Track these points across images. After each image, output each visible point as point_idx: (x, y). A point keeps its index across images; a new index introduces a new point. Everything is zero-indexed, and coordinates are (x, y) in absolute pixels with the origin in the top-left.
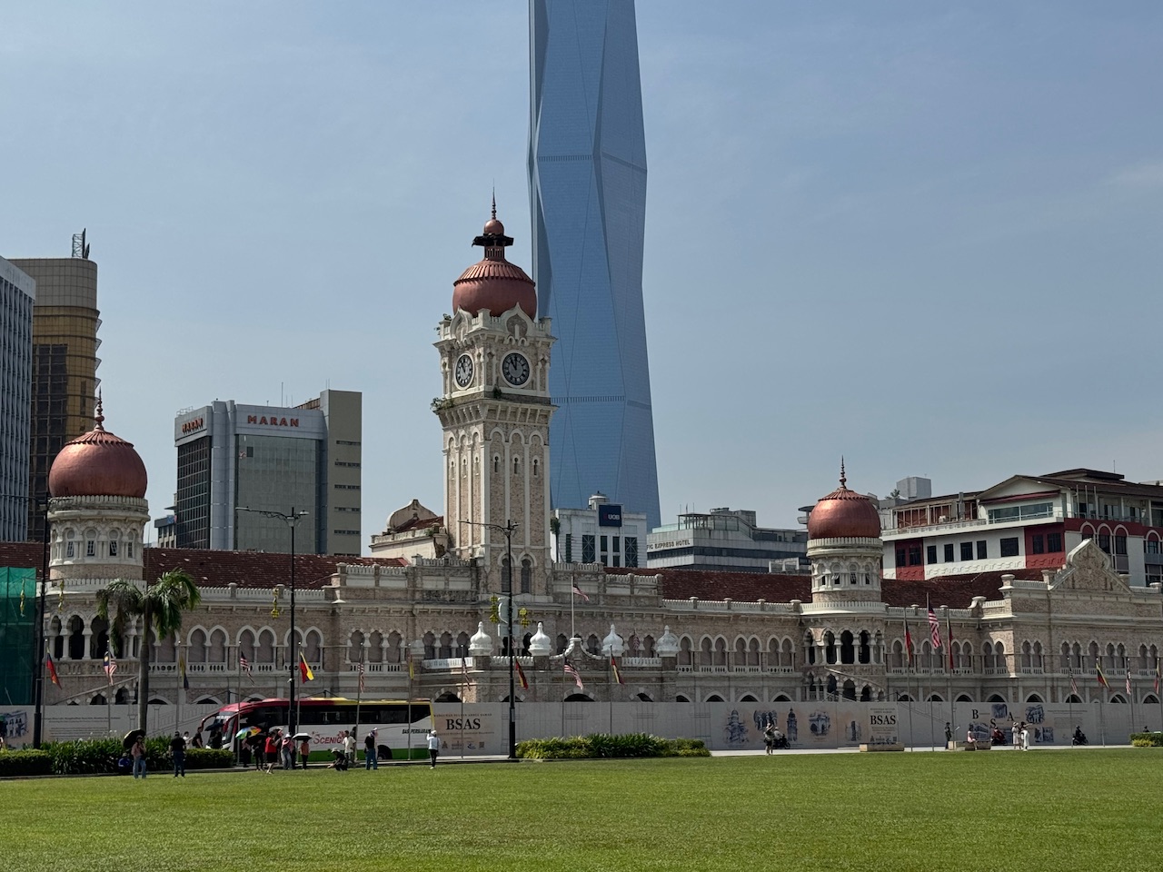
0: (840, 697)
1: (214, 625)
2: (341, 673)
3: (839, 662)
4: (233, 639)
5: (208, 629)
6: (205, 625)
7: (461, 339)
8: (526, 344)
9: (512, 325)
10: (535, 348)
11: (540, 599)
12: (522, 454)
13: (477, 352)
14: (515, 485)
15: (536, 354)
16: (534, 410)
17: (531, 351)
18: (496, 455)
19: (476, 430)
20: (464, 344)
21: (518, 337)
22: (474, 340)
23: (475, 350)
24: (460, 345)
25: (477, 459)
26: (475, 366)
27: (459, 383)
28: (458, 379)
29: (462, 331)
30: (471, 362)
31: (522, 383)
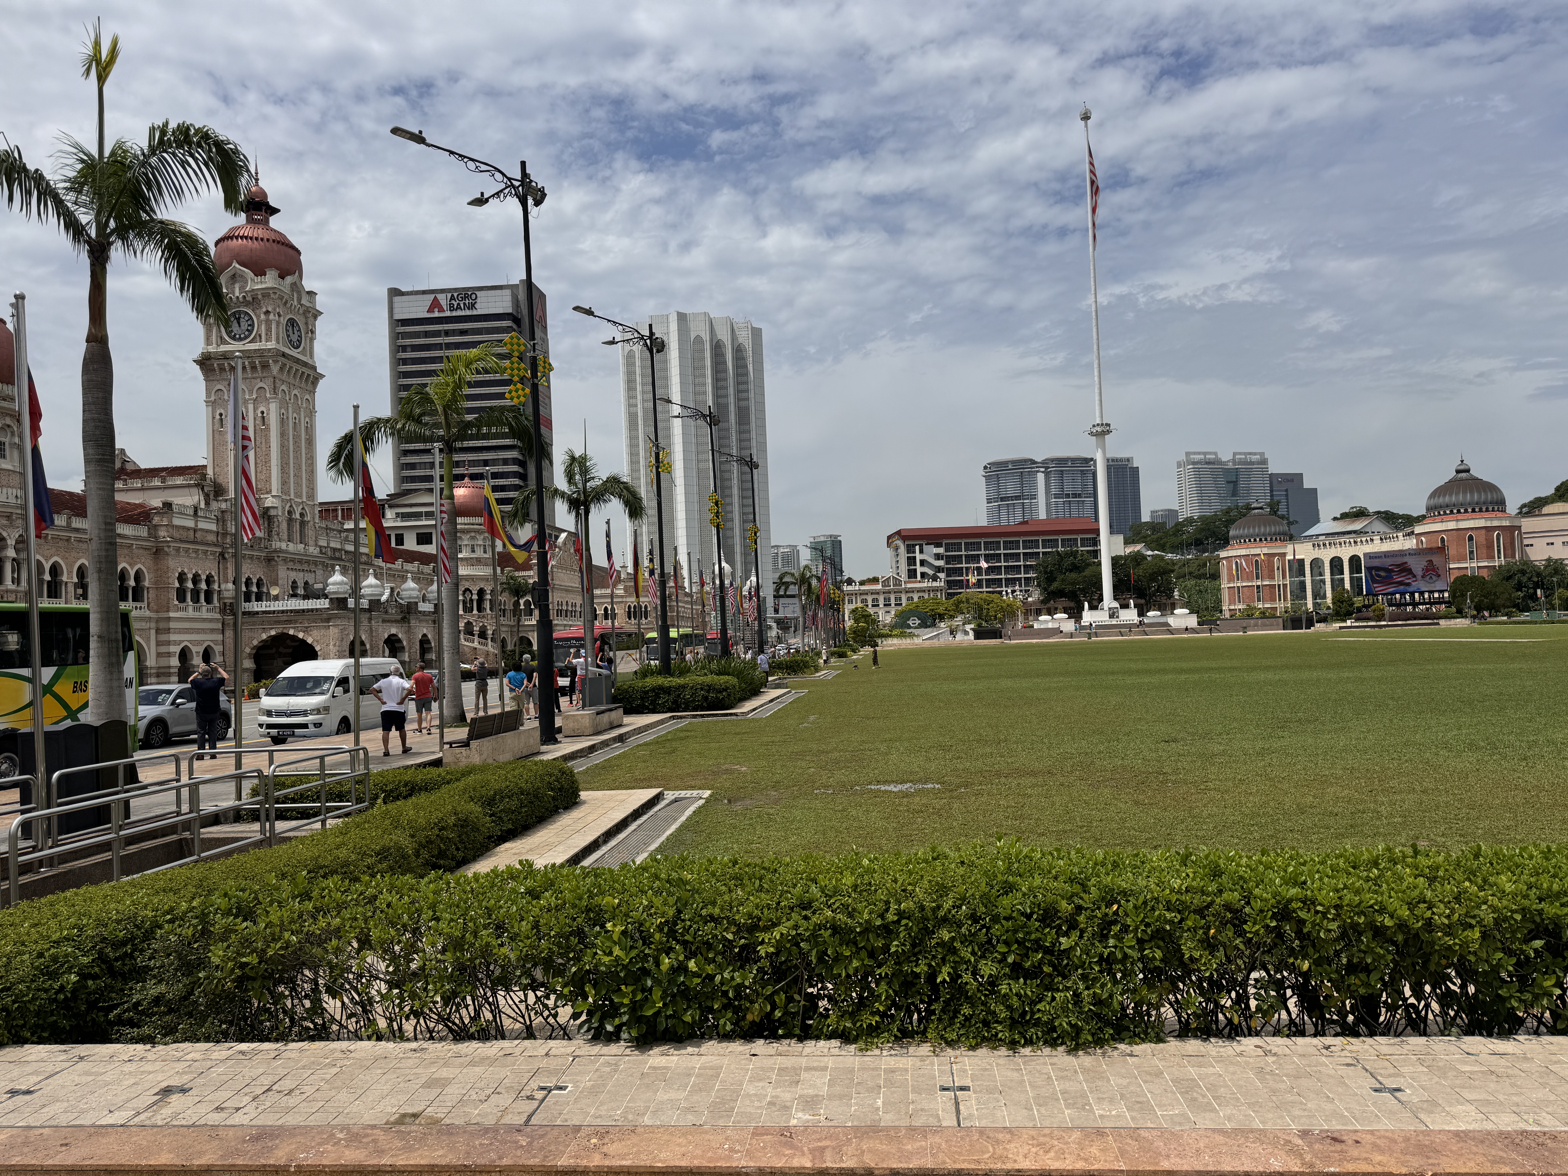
0: (476, 638)
1: (52, 556)
2: (172, 614)
3: (475, 612)
4: (70, 572)
5: (47, 560)
6: (43, 556)
7: (237, 294)
8: (301, 311)
9: (293, 291)
10: (306, 318)
11: (313, 550)
12: (299, 414)
13: (264, 310)
14: (295, 442)
15: (306, 324)
16: (309, 375)
17: (303, 320)
18: (283, 411)
19: (261, 384)
20: (241, 299)
21: (296, 303)
22: (260, 297)
23: (261, 308)
24: (234, 299)
25: (263, 413)
26: (260, 323)
27: (230, 337)
28: (228, 333)
29: (237, 286)
30: (251, 318)
31: (298, 348)
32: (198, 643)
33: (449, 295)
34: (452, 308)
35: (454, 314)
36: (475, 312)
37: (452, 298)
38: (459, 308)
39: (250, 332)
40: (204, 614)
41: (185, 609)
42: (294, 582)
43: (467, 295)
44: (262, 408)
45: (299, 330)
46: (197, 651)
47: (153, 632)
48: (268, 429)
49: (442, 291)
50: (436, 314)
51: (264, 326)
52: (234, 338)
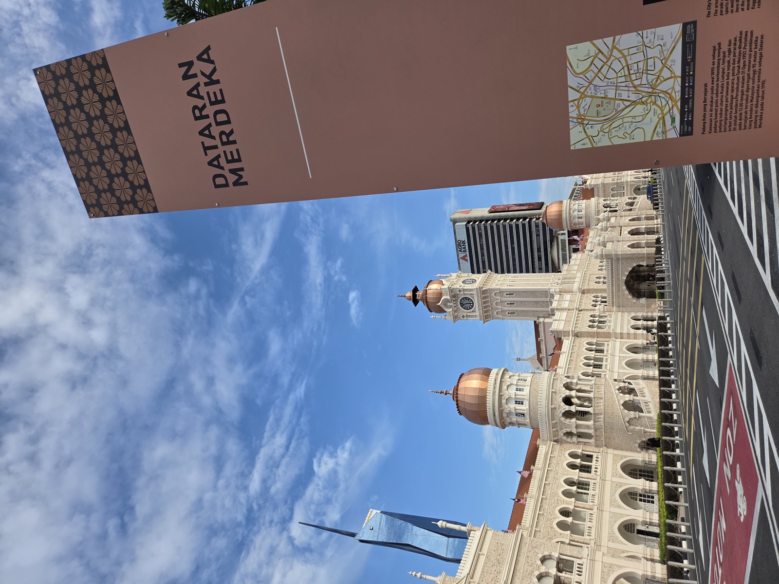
7: (452, 304)
8: (459, 278)
11: (579, 275)
13: (459, 292)
17: (463, 278)
19: (494, 294)
20: (454, 302)
22: (453, 294)
23: (458, 294)
24: (455, 305)
25: (507, 294)
26: (464, 294)
27: (472, 308)
28: (470, 309)
29: (449, 304)
30: (463, 298)
31: (476, 281)
32: (629, 322)
33: (459, 252)
34: (465, 251)
35: (467, 250)
36: (466, 241)
37: (460, 251)
38: (464, 248)
39: (469, 299)
40: (613, 318)
41: (609, 327)
42: (596, 282)
43: (459, 244)
45: (468, 280)
46: (633, 322)
47: (622, 340)
48: (515, 292)
49: (458, 256)
50: (468, 258)
51: (466, 293)
52: (472, 306)
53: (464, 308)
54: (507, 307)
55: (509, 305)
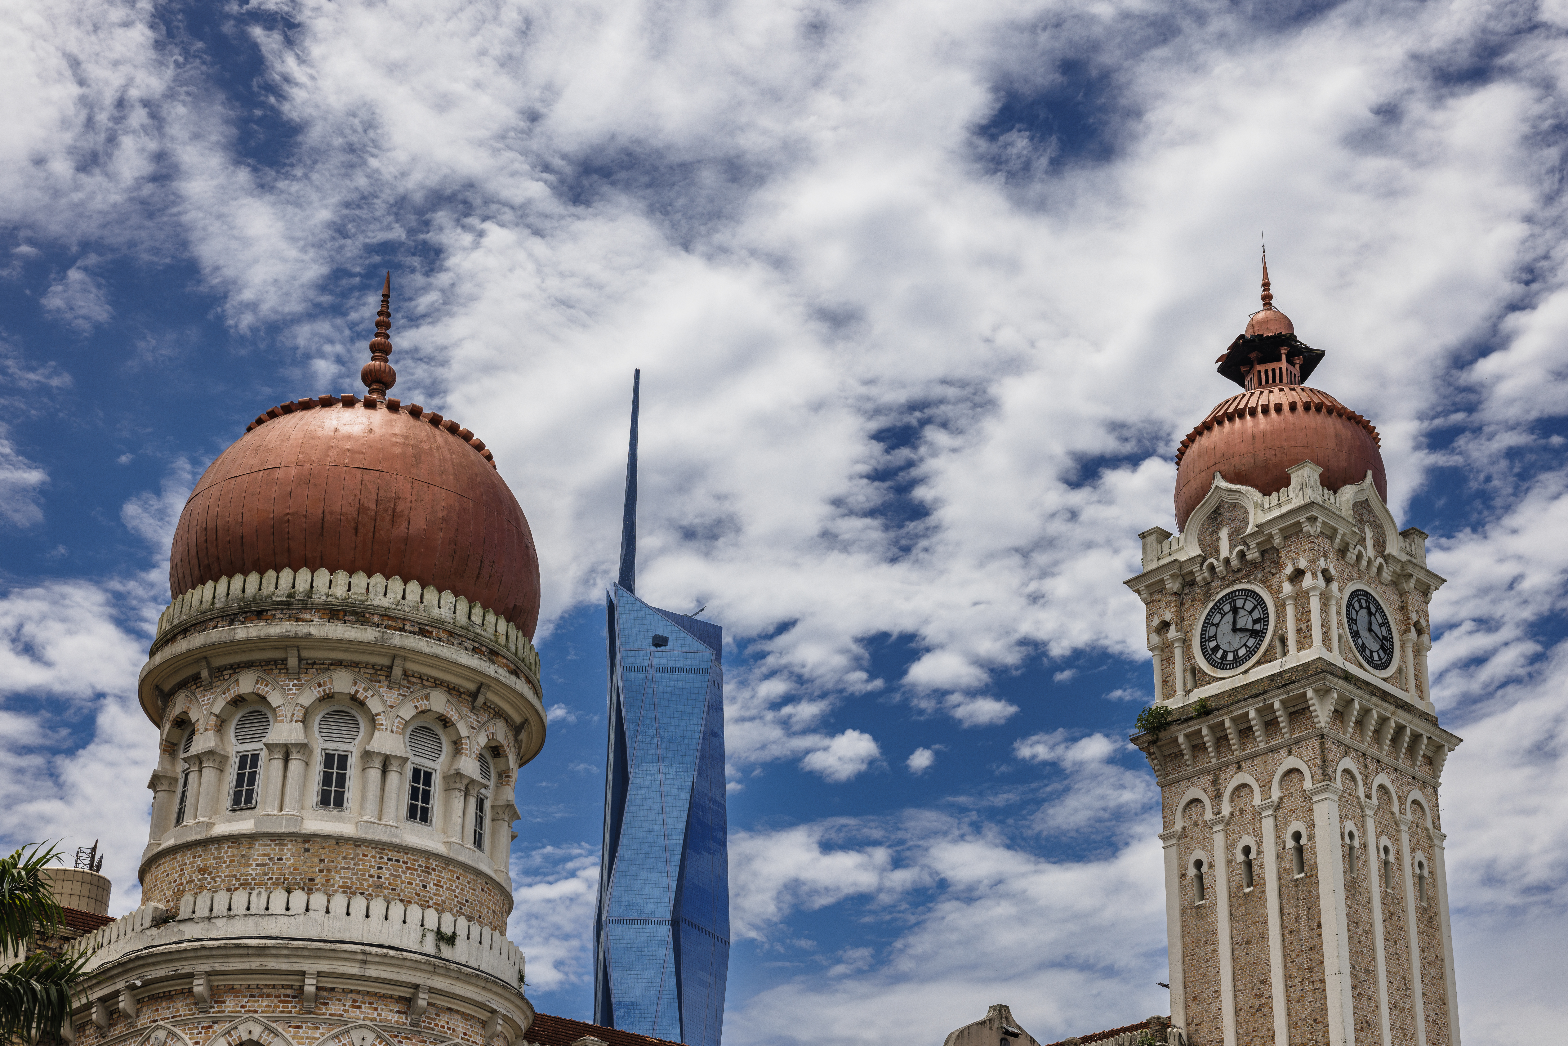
7: (1224, 552)
8: (1386, 576)
9: (1361, 521)
10: (1402, 594)
12: (1396, 839)
13: (1289, 569)
14: (1389, 916)
15: (1403, 608)
16: (1416, 738)
17: (1396, 599)
18: (1350, 826)
19: (1291, 762)
20: (1235, 563)
21: (1370, 551)
22: (1277, 541)
23: (1280, 567)
24: (1220, 568)
25: (1297, 836)
26: (1281, 607)
27: (1213, 663)
28: (1208, 655)
29: (1224, 534)
30: (1260, 602)
31: (1383, 666)
39: (1258, 635)
44: (1297, 825)
45: (1385, 623)
48: (1312, 878)
51: (1290, 611)
52: (1222, 664)
53: (1208, 623)
54: (1229, 848)
55: (1240, 858)
